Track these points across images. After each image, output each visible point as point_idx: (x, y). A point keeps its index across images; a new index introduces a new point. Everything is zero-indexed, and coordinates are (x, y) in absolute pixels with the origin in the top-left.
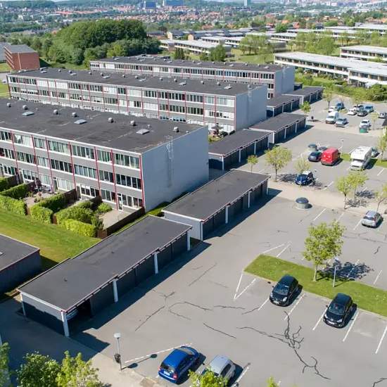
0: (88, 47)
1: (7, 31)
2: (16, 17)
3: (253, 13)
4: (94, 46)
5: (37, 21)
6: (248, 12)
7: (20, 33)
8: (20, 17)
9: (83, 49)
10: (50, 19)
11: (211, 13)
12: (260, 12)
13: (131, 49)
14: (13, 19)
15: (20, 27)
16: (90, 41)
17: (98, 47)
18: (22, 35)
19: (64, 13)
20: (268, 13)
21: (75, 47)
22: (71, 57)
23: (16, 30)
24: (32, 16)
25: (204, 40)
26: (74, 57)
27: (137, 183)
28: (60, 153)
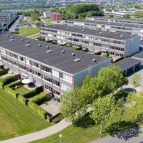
0: (79, 13)
1: (44, 8)
2: (46, 3)
3: (133, 3)
4: (81, 13)
5: (53, 4)
6: (131, 2)
7: (49, 8)
8: (48, 3)
9: (78, 14)
10: (58, 4)
11: (116, 3)
12: (136, 2)
13: (94, 14)
14: (45, 4)
15: (48, 6)
16: (80, 11)
17: (83, 13)
18: (49, 9)
19: (62, 1)
20: (139, 3)
21: (75, 13)
22: (73, 17)
23: (47, 7)
24: (51, 3)
25: (118, 12)
26: (74, 17)
27: (122, 50)
28: (97, 41)
